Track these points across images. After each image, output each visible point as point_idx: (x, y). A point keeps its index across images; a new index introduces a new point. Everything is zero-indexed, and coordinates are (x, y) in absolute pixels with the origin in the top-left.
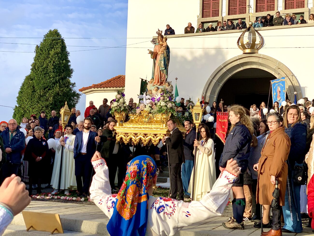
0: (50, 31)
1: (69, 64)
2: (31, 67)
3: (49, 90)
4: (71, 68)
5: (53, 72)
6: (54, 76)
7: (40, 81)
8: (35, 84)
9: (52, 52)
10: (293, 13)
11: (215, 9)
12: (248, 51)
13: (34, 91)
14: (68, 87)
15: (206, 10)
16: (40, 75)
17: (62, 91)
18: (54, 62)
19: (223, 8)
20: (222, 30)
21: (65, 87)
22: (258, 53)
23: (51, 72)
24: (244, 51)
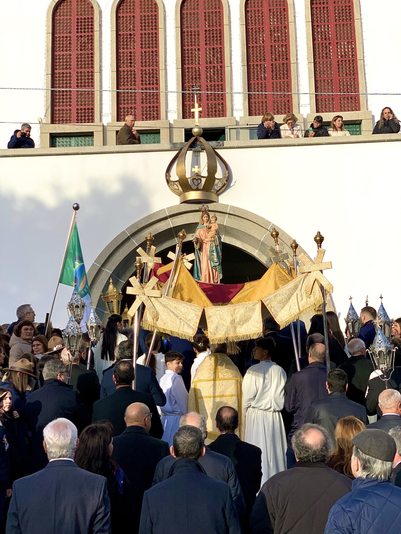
11: (83, 107)
12: (193, 195)
15: (61, 108)
19: (104, 106)
22: (220, 202)
24: (185, 197)
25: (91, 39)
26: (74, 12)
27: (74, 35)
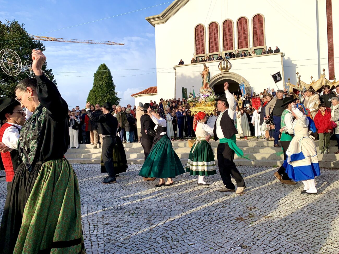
0: (101, 65)
1: (113, 82)
2: (93, 85)
3: (104, 97)
4: (114, 84)
5: (106, 87)
6: (107, 89)
7: (99, 93)
8: (97, 94)
9: (104, 76)
10: (243, 51)
11: (202, 50)
12: (224, 71)
13: (96, 98)
14: (114, 95)
15: (198, 51)
16: (99, 89)
17: (111, 97)
18: (105, 82)
19: (207, 50)
20: (209, 61)
21: (113, 95)
22: (229, 71)
23: (104, 87)
24: (222, 71)
25: (204, 34)
26: (200, 29)
27: (200, 34)
